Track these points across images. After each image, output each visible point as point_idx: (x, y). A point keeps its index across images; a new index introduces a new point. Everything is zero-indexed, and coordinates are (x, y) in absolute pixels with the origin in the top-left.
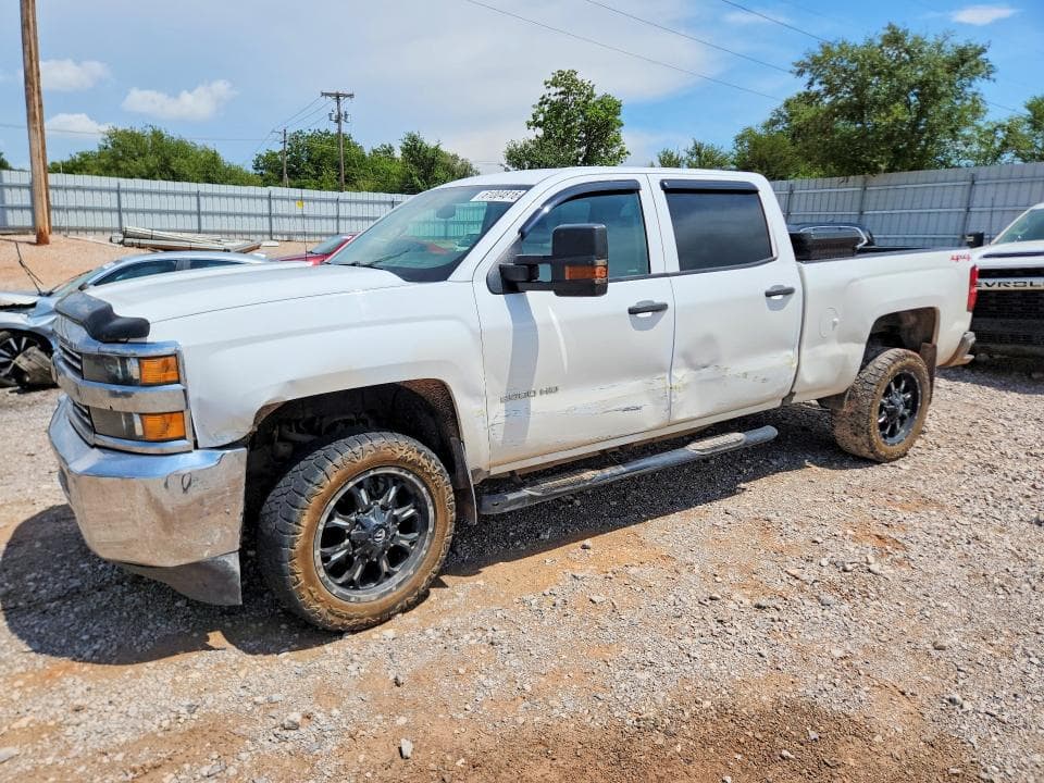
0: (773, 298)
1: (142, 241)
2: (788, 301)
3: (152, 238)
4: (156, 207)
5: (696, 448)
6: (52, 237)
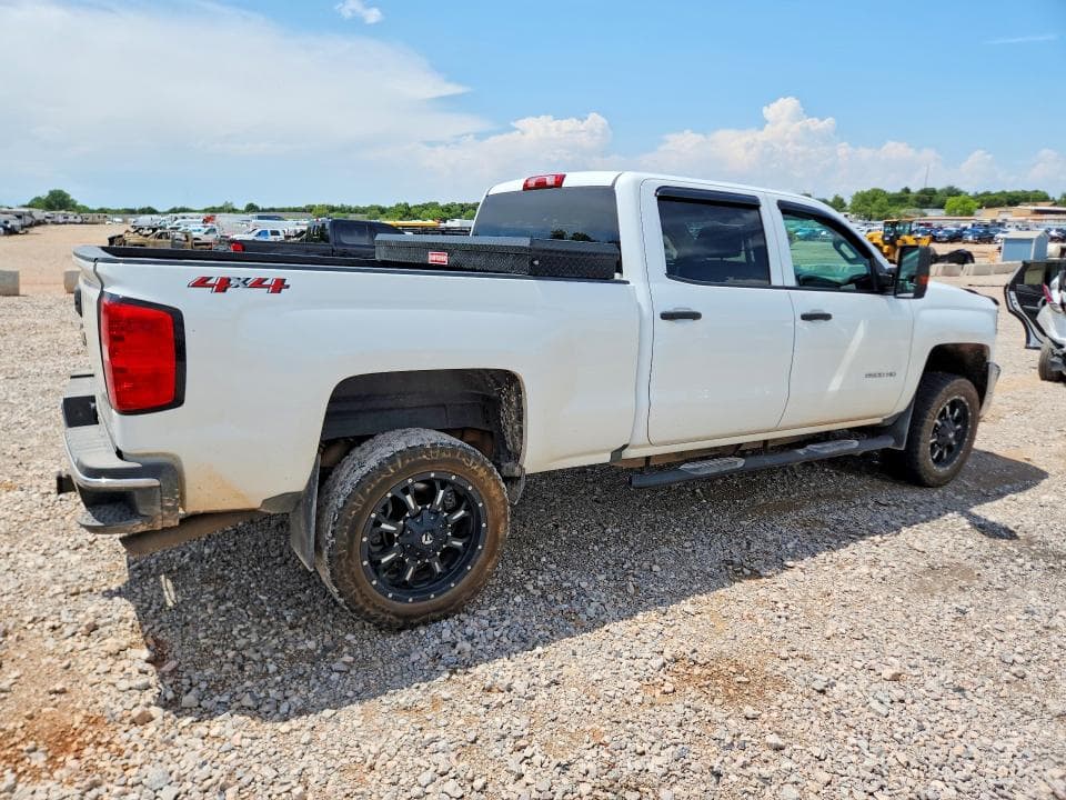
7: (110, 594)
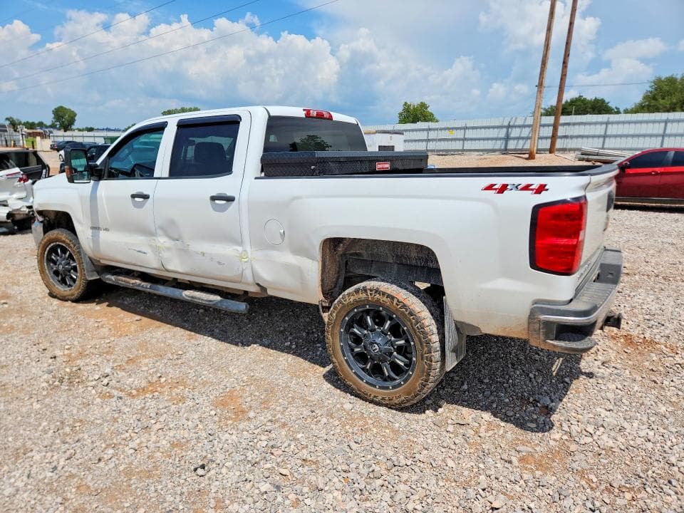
0: (217, 202)
1: (590, 157)
2: (229, 207)
3: (597, 154)
4: (632, 132)
5: (187, 294)
6: (537, 156)
7: (590, 375)
